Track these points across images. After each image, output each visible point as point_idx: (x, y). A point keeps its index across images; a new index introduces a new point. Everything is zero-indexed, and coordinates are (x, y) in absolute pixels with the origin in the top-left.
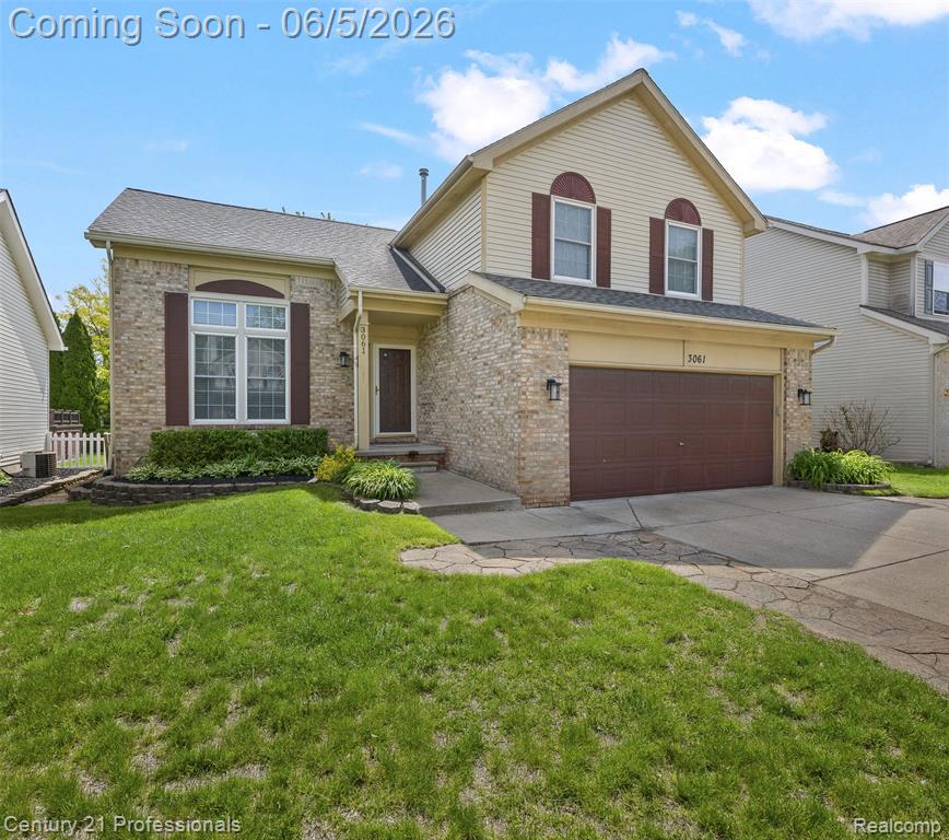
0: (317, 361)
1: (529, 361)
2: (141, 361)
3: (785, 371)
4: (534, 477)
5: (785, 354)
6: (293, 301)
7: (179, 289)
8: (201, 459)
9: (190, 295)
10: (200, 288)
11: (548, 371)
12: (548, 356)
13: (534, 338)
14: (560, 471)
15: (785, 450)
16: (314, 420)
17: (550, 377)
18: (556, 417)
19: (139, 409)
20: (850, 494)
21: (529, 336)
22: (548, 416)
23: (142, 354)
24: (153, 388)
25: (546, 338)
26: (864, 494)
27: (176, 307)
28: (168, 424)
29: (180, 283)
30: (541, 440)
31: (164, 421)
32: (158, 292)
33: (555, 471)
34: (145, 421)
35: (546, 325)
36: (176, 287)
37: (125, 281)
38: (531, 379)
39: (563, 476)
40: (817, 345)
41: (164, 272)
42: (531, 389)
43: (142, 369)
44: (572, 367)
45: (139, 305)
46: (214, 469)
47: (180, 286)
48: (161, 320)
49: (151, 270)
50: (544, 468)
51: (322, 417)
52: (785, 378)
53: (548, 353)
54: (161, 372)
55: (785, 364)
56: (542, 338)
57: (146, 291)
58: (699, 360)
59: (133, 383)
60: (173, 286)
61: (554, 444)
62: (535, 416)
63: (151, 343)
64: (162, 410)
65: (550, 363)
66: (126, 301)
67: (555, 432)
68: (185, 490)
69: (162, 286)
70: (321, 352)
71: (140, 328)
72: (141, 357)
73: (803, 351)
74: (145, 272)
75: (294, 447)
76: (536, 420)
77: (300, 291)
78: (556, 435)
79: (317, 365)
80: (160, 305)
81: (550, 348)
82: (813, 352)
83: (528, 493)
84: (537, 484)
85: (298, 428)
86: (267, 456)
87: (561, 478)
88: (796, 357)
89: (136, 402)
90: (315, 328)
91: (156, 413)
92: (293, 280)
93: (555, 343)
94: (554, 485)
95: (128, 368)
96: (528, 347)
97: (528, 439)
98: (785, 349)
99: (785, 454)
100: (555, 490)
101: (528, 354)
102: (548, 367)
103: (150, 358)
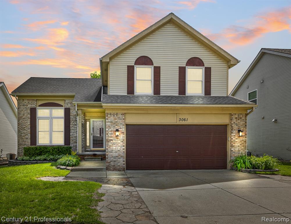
0: (72, 125)
1: (109, 123)
2: (24, 127)
3: (231, 123)
4: (111, 161)
5: (231, 116)
6: (65, 107)
7: (34, 107)
8: (36, 155)
9: (37, 108)
10: (40, 106)
11: (116, 127)
12: (116, 122)
13: (111, 116)
14: (121, 159)
15: (231, 155)
16: (71, 144)
17: (117, 128)
18: (119, 142)
19: (24, 141)
20: (250, 173)
21: (109, 116)
22: (116, 141)
23: (25, 125)
24: (27, 135)
25: (115, 116)
26: (256, 173)
27: (33, 112)
28: (31, 145)
29: (34, 105)
30: (114, 149)
31: (30, 144)
32: (29, 108)
33: (119, 159)
34: (25, 144)
35: (115, 112)
36: (33, 106)
37: (21, 106)
38: (110, 129)
39: (122, 161)
40: (248, 111)
41: (30, 102)
42: (110, 133)
43: (25, 130)
44: (127, 125)
45: (24, 112)
46: (38, 158)
47: (34, 106)
48: (29, 116)
49: (27, 102)
50: (115, 158)
51: (74, 143)
52: (231, 125)
53: (116, 121)
54: (29, 130)
55: (231, 120)
56: (114, 116)
57: (25, 108)
58: (185, 120)
59: (22, 134)
60: (32, 106)
61: (119, 151)
62: (111, 141)
63: (27, 122)
64: (29, 141)
65: (117, 124)
66: (21, 111)
67: (119, 147)
68: (25, 163)
69: (29, 106)
70: (73, 123)
71: (24, 118)
72: (24, 126)
73: (241, 114)
74: (25, 103)
75: (60, 151)
76: (112, 143)
77: (67, 104)
78: (120, 148)
79: (72, 127)
80: (29, 111)
81: (117, 119)
82: (247, 115)
83: (109, 166)
84: (112, 163)
85: (66, 146)
86: (53, 154)
87: (122, 162)
88: (237, 117)
89: (23, 139)
90: (71, 115)
91: (28, 142)
92: (65, 101)
93: (119, 117)
94: (119, 164)
95: (21, 130)
96: (109, 119)
97: (109, 149)
98: (231, 114)
99: (231, 157)
100: (119, 166)
101: (109, 122)
102: (116, 125)
103: (26, 126)
